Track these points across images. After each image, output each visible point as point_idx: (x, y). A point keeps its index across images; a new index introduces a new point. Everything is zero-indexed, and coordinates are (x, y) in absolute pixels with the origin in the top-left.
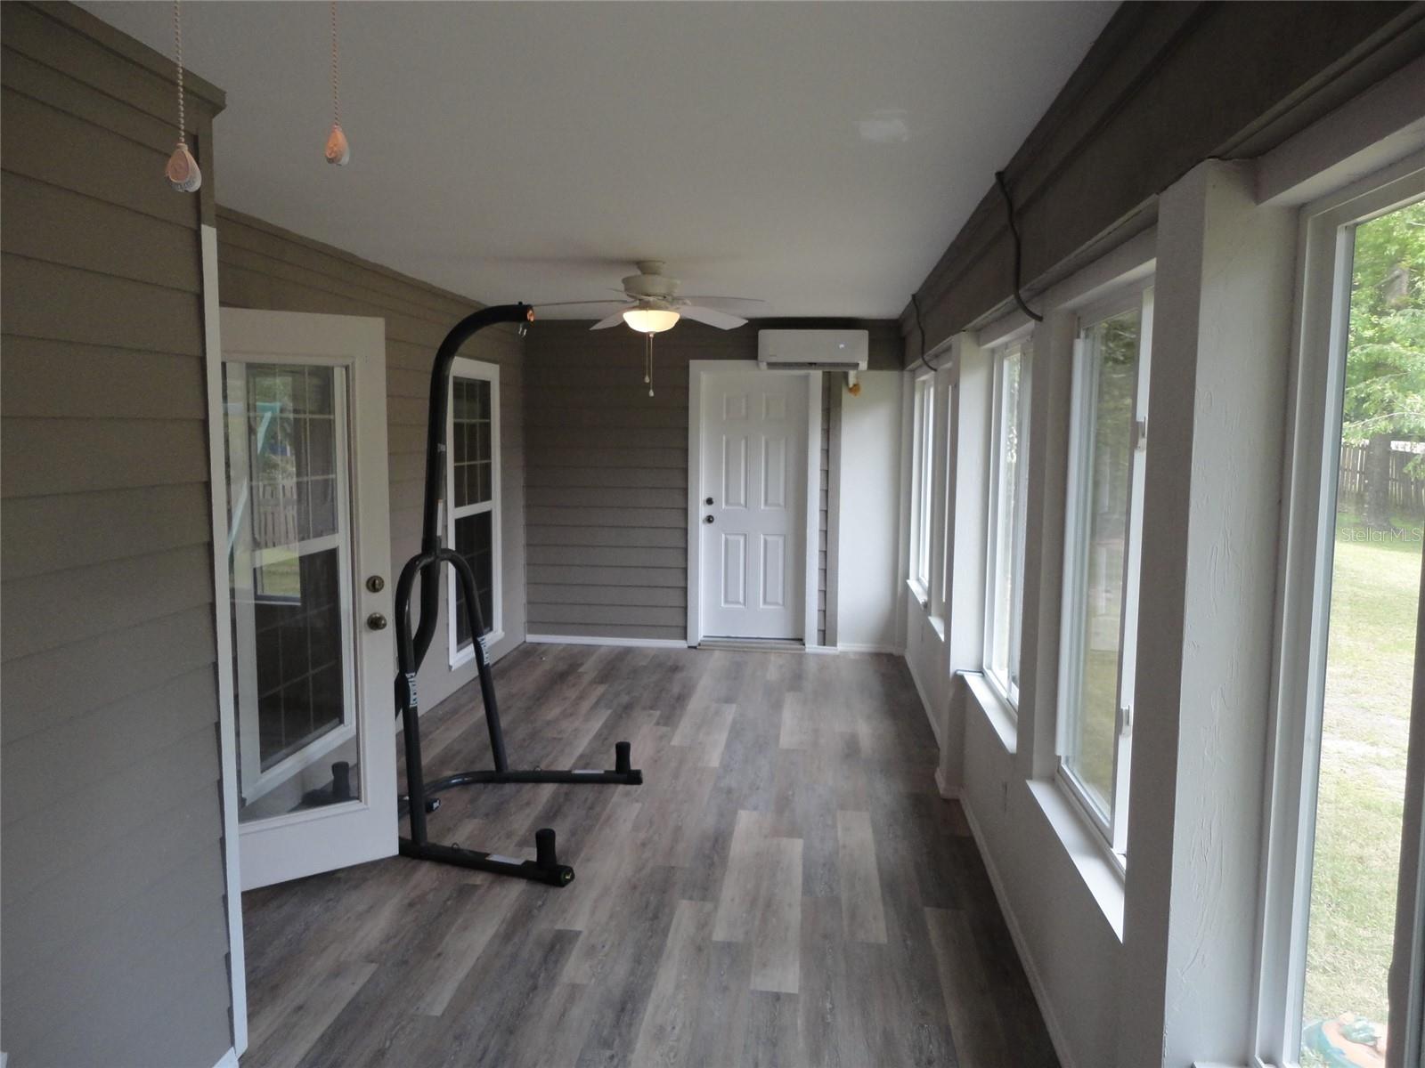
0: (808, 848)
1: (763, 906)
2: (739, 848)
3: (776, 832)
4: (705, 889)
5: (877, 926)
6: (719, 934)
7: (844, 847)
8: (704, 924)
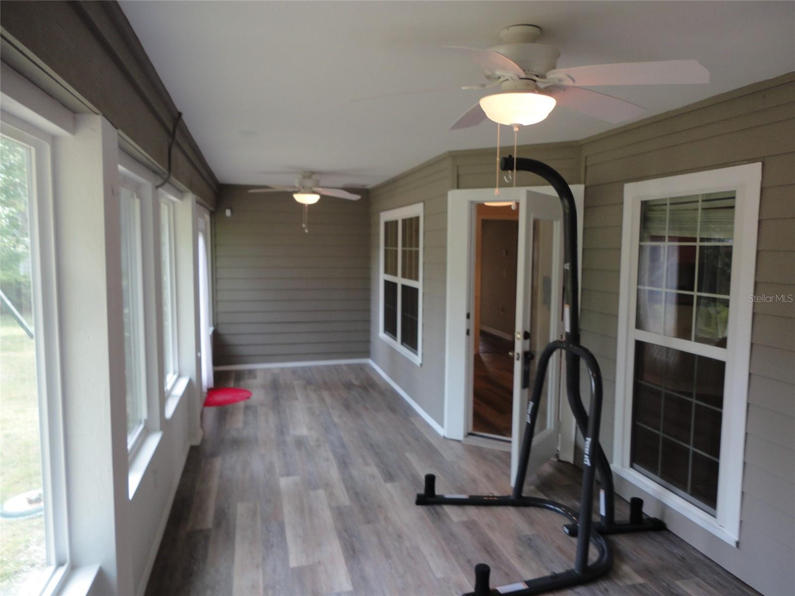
0: (285, 560)
1: (306, 511)
2: (333, 549)
3: (312, 569)
4: (340, 513)
5: (241, 511)
6: (321, 492)
7: (258, 567)
8: (331, 495)
